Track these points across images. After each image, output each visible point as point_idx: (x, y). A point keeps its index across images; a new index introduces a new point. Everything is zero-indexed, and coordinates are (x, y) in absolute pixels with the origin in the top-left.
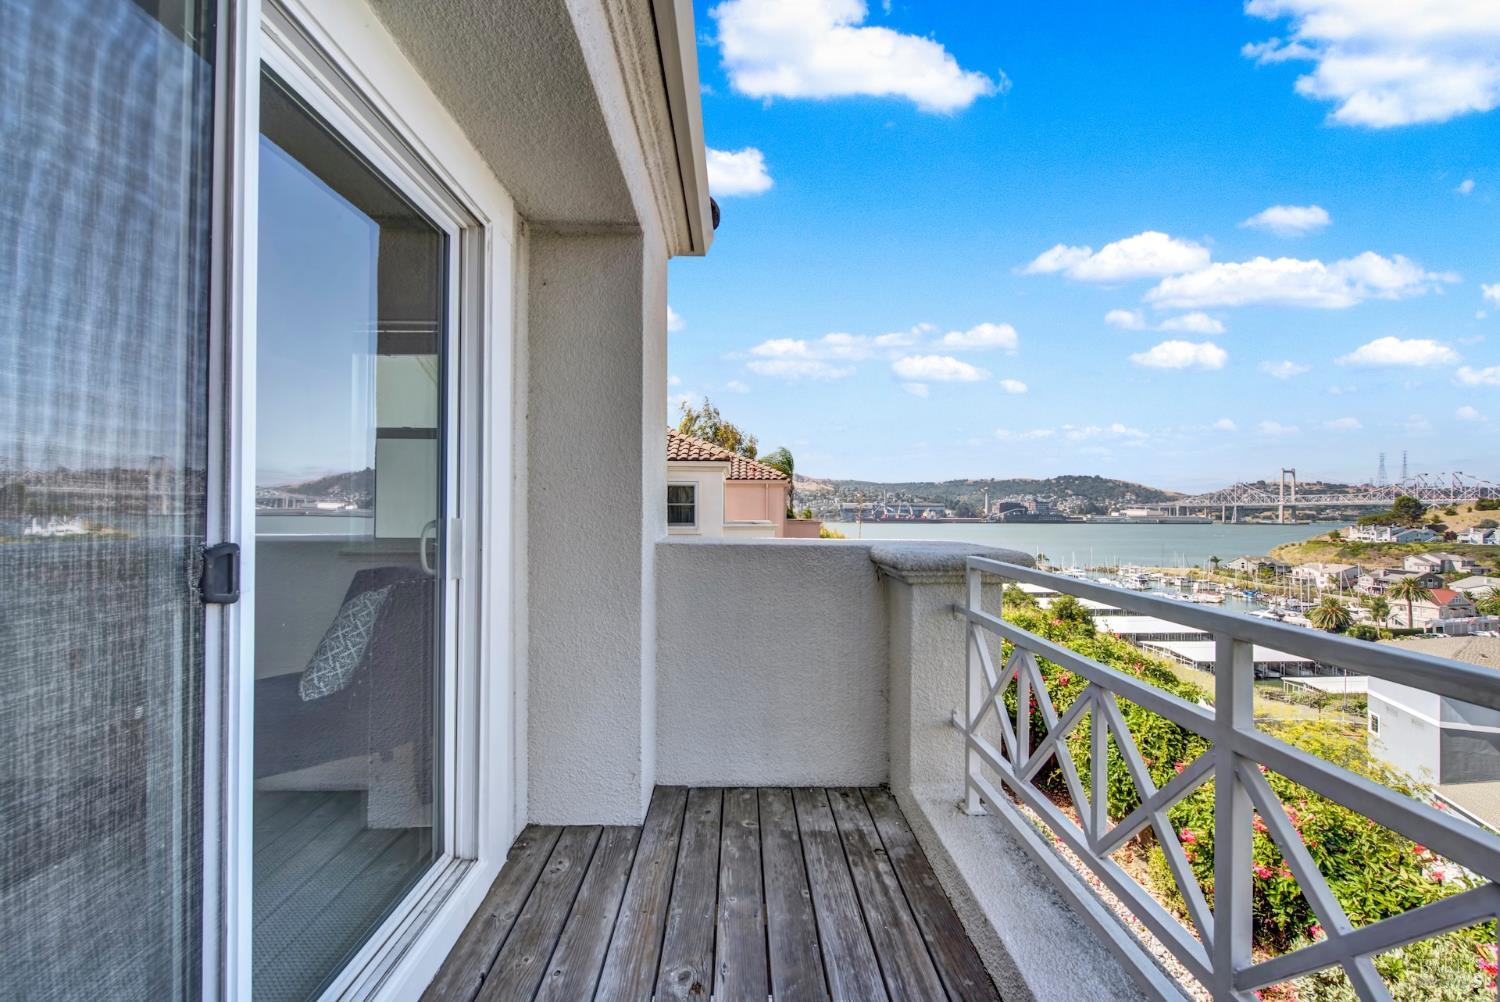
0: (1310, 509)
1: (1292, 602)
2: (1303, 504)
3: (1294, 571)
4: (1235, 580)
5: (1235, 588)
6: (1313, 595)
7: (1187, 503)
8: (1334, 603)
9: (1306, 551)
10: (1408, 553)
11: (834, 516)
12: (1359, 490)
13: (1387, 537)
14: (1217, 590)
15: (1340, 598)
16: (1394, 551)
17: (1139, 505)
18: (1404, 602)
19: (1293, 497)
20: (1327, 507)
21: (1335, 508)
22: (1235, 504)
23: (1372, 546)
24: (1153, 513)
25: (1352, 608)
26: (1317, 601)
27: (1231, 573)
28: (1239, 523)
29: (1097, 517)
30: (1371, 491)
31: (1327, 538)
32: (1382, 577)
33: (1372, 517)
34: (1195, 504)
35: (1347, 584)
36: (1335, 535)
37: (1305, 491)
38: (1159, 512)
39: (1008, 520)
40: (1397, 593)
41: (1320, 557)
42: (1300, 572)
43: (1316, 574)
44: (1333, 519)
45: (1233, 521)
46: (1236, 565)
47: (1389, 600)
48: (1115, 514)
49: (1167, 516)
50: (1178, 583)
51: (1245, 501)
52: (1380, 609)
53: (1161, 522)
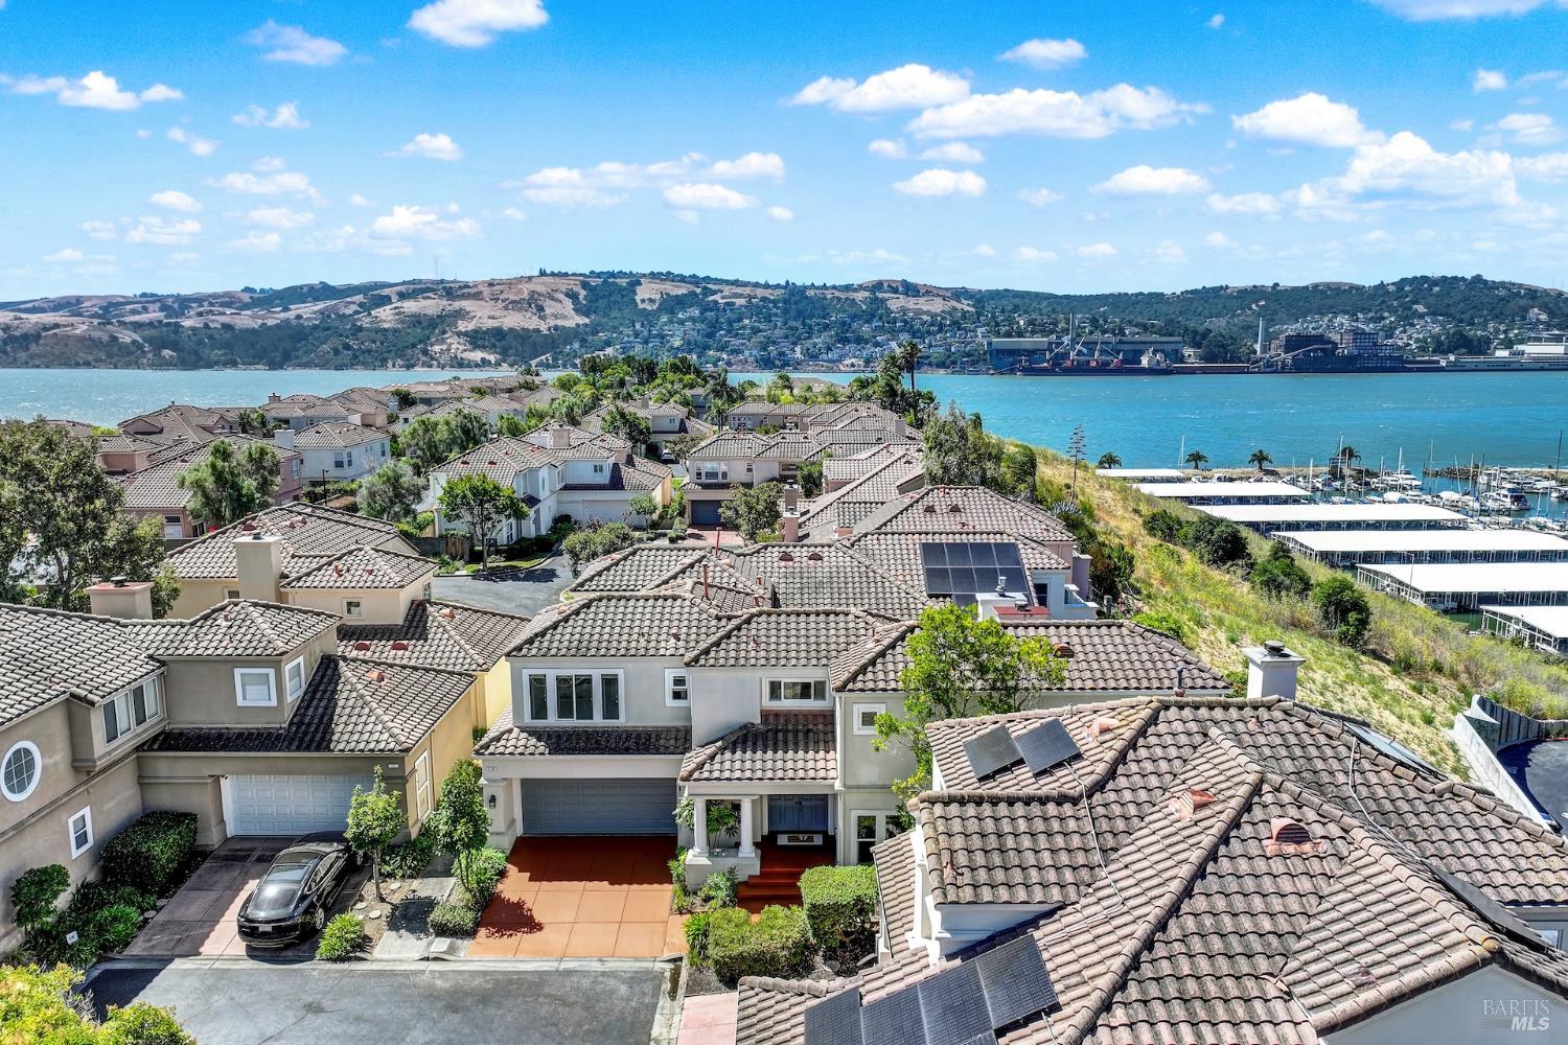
17: (1553, 334)
48: (1502, 353)
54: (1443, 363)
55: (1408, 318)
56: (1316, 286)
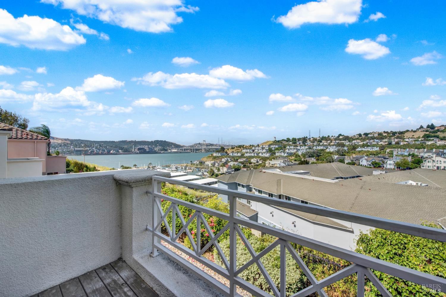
0: (208, 149)
1: (205, 170)
2: (207, 148)
3: (205, 163)
4: (195, 166)
5: (195, 168)
6: (209, 168)
7: (185, 148)
8: (212, 169)
9: (207, 158)
10: (222, 158)
11: (71, 153)
12: (215, 145)
13: (220, 155)
14: (191, 169)
15: (213, 168)
16: (221, 158)
17: (175, 148)
18: (222, 168)
19: (205, 146)
20: (211, 149)
21: (212, 149)
22: (195, 148)
23: (217, 157)
24: (178, 150)
25: (215, 170)
26: (209, 169)
27: (194, 164)
28: (196, 152)
29: (165, 152)
30: (217, 145)
31: (211, 155)
32: (219, 163)
33: (217, 151)
34: (187, 148)
35: (213, 165)
36: (212, 155)
37: (207, 145)
38: (180, 150)
39: (140, 153)
40: (221, 166)
41: (209, 160)
42: (207, 163)
43: (209, 163)
44: (212, 151)
45: (194, 152)
46: (195, 162)
47: (220, 168)
48: (169, 151)
49: (181, 151)
50: (184, 168)
51: (197, 148)
52: (219, 170)
53: (180, 153)
54: (162, 152)
55: (156, 146)
56: (142, 141)
